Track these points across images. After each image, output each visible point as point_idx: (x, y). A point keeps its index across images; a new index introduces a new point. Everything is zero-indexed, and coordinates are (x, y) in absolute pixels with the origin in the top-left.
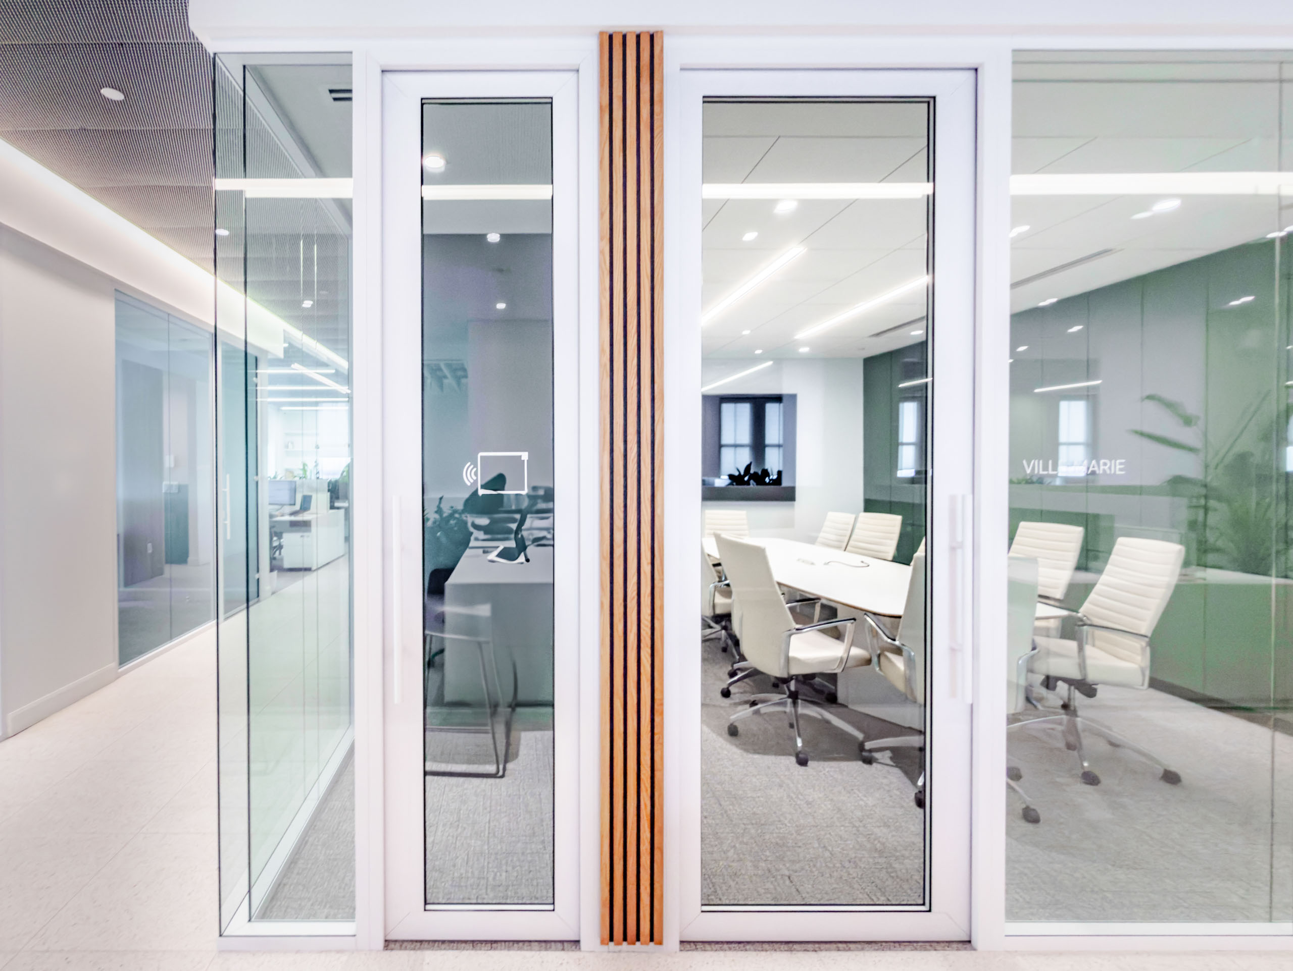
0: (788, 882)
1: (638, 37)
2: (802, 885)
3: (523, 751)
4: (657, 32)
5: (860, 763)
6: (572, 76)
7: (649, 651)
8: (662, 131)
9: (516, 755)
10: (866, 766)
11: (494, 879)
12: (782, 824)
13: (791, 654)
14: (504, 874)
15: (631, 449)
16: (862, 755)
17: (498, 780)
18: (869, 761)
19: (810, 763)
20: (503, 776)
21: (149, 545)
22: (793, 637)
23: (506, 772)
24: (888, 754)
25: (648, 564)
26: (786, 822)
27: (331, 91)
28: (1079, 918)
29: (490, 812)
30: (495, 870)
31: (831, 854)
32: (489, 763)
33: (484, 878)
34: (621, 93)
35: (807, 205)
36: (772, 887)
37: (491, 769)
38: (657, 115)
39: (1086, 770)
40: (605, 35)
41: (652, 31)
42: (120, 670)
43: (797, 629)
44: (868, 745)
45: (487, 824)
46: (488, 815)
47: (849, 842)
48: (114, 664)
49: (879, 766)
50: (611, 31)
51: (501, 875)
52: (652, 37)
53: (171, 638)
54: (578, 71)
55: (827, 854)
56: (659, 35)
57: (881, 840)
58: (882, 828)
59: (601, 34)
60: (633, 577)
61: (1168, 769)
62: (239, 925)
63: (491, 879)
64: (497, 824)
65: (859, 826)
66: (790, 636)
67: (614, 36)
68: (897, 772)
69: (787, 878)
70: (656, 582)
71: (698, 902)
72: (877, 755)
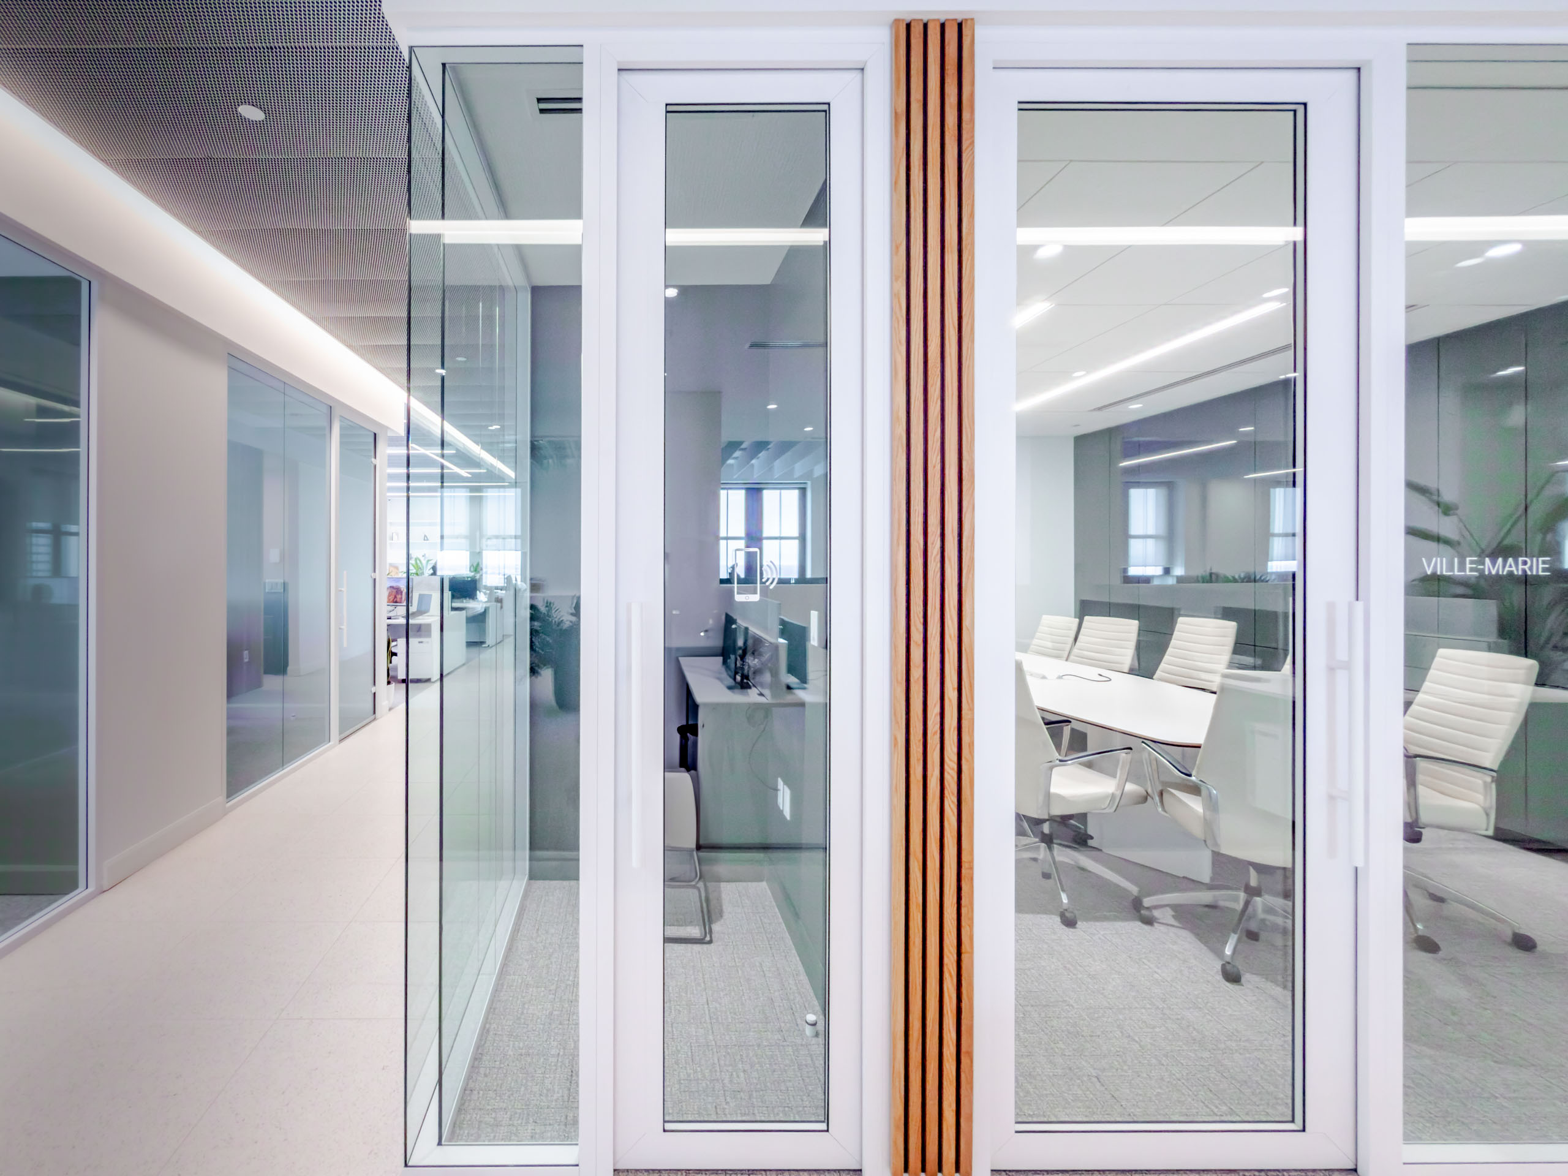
0: (1098, 1085)
1: (943, 26)
2: (1118, 1090)
3: (727, 908)
4: (966, 20)
5: (1140, 923)
6: (856, 75)
7: (955, 800)
8: (972, 143)
9: (721, 914)
10: (1146, 927)
11: (731, 1081)
12: (1068, 1005)
13: (1053, 790)
14: (742, 1074)
15: (933, 544)
16: (1141, 915)
17: (705, 946)
18: (1149, 921)
19: (1079, 924)
20: (710, 942)
21: (246, 653)
22: (1055, 770)
23: (713, 936)
24: (1169, 912)
25: (954, 689)
26: (1072, 1002)
27: (539, 100)
28: (1481, 1138)
29: (705, 989)
30: (730, 1069)
31: (1140, 1046)
32: (691, 923)
33: (717, 1080)
34: (921, 97)
35: (1071, 252)
36: (1080, 1092)
37: (695, 932)
38: (967, 124)
39: (1420, 933)
40: (901, 23)
41: (960, 18)
42: (229, 804)
43: (1061, 761)
44: (1147, 902)
45: (706, 1006)
46: (704, 993)
47: (1157, 1030)
48: (222, 798)
49: (1163, 928)
50: (908, 19)
51: (738, 1076)
52: (960, 25)
53: (283, 764)
54: (863, 69)
55: (1136, 1047)
56: (969, 22)
57: (1196, 1026)
58: (1191, 1010)
59: (897, 21)
60: (935, 706)
61: (1517, 931)
62: (426, 1150)
63: (727, 1081)
64: (718, 1006)
65: (1163, 1008)
66: (1051, 768)
67: (912, 24)
68: (1185, 934)
69: (1095, 1080)
70: (964, 712)
71: (1012, 1118)
72: (1156, 913)
